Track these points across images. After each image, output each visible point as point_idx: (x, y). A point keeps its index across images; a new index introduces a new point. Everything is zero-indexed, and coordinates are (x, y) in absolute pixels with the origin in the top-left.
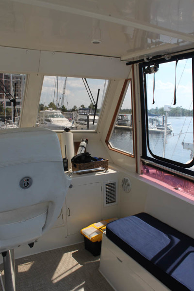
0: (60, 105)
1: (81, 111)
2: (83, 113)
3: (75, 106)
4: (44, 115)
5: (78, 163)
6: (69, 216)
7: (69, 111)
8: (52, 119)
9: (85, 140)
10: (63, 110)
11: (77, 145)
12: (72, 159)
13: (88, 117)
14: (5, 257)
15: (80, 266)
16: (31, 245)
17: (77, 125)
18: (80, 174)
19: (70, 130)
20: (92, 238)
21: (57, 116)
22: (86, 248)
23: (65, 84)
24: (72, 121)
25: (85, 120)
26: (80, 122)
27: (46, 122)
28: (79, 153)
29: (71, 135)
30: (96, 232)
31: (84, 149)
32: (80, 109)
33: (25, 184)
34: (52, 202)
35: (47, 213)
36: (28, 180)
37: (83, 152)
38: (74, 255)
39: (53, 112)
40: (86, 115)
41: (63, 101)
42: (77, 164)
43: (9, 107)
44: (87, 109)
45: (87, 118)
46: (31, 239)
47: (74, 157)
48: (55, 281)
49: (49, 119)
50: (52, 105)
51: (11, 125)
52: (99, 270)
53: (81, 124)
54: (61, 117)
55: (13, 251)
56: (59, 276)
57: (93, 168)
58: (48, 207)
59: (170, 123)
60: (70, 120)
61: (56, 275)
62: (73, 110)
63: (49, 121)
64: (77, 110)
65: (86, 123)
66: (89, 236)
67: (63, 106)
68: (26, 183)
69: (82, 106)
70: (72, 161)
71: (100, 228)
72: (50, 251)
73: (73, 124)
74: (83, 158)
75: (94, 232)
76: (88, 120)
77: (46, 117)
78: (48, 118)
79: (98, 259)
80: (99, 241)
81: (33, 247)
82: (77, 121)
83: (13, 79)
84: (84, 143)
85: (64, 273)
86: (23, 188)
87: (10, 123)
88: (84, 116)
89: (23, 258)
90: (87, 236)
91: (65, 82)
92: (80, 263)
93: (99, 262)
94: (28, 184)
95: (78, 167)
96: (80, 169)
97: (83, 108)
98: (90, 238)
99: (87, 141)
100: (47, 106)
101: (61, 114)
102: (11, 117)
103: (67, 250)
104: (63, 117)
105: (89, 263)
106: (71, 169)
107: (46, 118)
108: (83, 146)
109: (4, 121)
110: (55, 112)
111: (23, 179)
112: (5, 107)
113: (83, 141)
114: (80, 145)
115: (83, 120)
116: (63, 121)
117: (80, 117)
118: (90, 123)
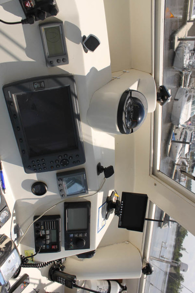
8: (190, 103)
13: (188, 143)
17: (181, 130)
24: (185, 125)
25: (185, 139)
26: (184, 133)
27: (188, 96)
40: (191, 141)
45: (187, 141)
49: (191, 100)
51: (188, 58)
53: (181, 134)
59: (170, 227)
60: (187, 122)
63: (189, 100)
65: (181, 140)
73: (183, 126)
76: (184, 142)
77: (194, 97)
82: (185, 130)
87: (191, 57)
88: (190, 138)
104: (191, 114)
107: (192, 97)
115: (186, 136)
116: (187, 115)
117: (189, 133)
118: (181, 145)
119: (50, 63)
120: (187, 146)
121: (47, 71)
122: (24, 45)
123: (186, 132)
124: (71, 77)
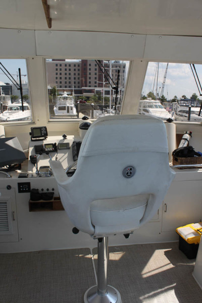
0: (159, 95)
1: (182, 102)
2: (185, 105)
3: (176, 97)
4: (142, 105)
5: (180, 157)
6: (165, 211)
7: (169, 102)
8: (150, 109)
9: (188, 132)
10: (163, 100)
11: (179, 138)
12: (173, 152)
13: (190, 108)
14: (100, 243)
15: (171, 266)
16: (127, 236)
17: (177, 117)
18: (181, 168)
19: (173, 121)
20: (188, 239)
21: (156, 107)
22: (180, 248)
23: (166, 72)
24: (172, 113)
25: (186, 112)
26: (180, 113)
27: (144, 112)
28: (181, 146)
29: (173, 126)
30: (193, 233)
31: (187, 143)
32: (181, 100)
33: (127, 173)
34: (153, 195)
35: (146, 205)
36: (131, 169)
37: (185, 145)
38: (166, 253)
39: (152, 102)
40: (188, 106)
41: (163, 91)
42: (178, 158)
43: (108, 96)
44: (189, 100)
45: (188, 109)
46: (127, 230)
47: (175, 151)
48: (145, 276)
49: (148, 109)
50: (151, 95)
52: (193, 274)
53: (182, 116)
54: (160, 107)
55: (107, 238)
56: (149, 272)
57: (196, 163)
58: (148, 200)
60: (169, 112)
61: (146, 270)
62: (174, 101)
63: (147, 111)
64: (178, 101)
65: (187, 115)
66: (186, 236)
67: (163, 97)
68: (129, 172)
69: (183, 97)
70: (173, 154)
71: (198, 230)
72: (142, 245)
73: (173, 115)
74: (186, 152)
75: (191, 233)
76: (189, 112)
77: (144, 107)
78: (146, 109)
79: (192, 262)
80: (196, 243)
81: (128, 237)
82: (177, 113)
83: (113, 67)
84: (187, 136)
85: (154, 270)
86: (126, 177)
87: (108, 112)
88: (185, 107)
89: (115, 247)
90: (183, 236)
91: (166, 70)
92: (172, 262)
93: (193, 267)
94: (131, 173)
95: (179, 161)
96: (182, 163)
97: (184, 99)
98: (186, 239)
99: (190, 134)
100: (146, 96)
101: (160, 104)
102: (108, 106)
103: (160, 246)
104: (162, 108)
105: (182, 265)
106: (172, 163)
108: (186, 139)
109: (102, 110)
110: (154, 102)
111: (126, 168)
112: (104, 96)
113: (186, 133)
114: (183, 138)
115: (184, 112)
116: (162, 112)
117: (180, 108)
118: (192, 115)
119: (69, 148)
120: (192, 109)
121: (71, 150)
122: (63, 154)
123: (180, 111)
124: (74, 142)
